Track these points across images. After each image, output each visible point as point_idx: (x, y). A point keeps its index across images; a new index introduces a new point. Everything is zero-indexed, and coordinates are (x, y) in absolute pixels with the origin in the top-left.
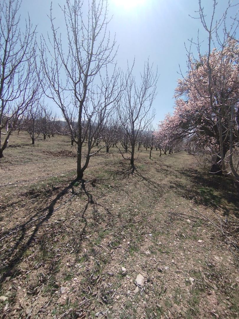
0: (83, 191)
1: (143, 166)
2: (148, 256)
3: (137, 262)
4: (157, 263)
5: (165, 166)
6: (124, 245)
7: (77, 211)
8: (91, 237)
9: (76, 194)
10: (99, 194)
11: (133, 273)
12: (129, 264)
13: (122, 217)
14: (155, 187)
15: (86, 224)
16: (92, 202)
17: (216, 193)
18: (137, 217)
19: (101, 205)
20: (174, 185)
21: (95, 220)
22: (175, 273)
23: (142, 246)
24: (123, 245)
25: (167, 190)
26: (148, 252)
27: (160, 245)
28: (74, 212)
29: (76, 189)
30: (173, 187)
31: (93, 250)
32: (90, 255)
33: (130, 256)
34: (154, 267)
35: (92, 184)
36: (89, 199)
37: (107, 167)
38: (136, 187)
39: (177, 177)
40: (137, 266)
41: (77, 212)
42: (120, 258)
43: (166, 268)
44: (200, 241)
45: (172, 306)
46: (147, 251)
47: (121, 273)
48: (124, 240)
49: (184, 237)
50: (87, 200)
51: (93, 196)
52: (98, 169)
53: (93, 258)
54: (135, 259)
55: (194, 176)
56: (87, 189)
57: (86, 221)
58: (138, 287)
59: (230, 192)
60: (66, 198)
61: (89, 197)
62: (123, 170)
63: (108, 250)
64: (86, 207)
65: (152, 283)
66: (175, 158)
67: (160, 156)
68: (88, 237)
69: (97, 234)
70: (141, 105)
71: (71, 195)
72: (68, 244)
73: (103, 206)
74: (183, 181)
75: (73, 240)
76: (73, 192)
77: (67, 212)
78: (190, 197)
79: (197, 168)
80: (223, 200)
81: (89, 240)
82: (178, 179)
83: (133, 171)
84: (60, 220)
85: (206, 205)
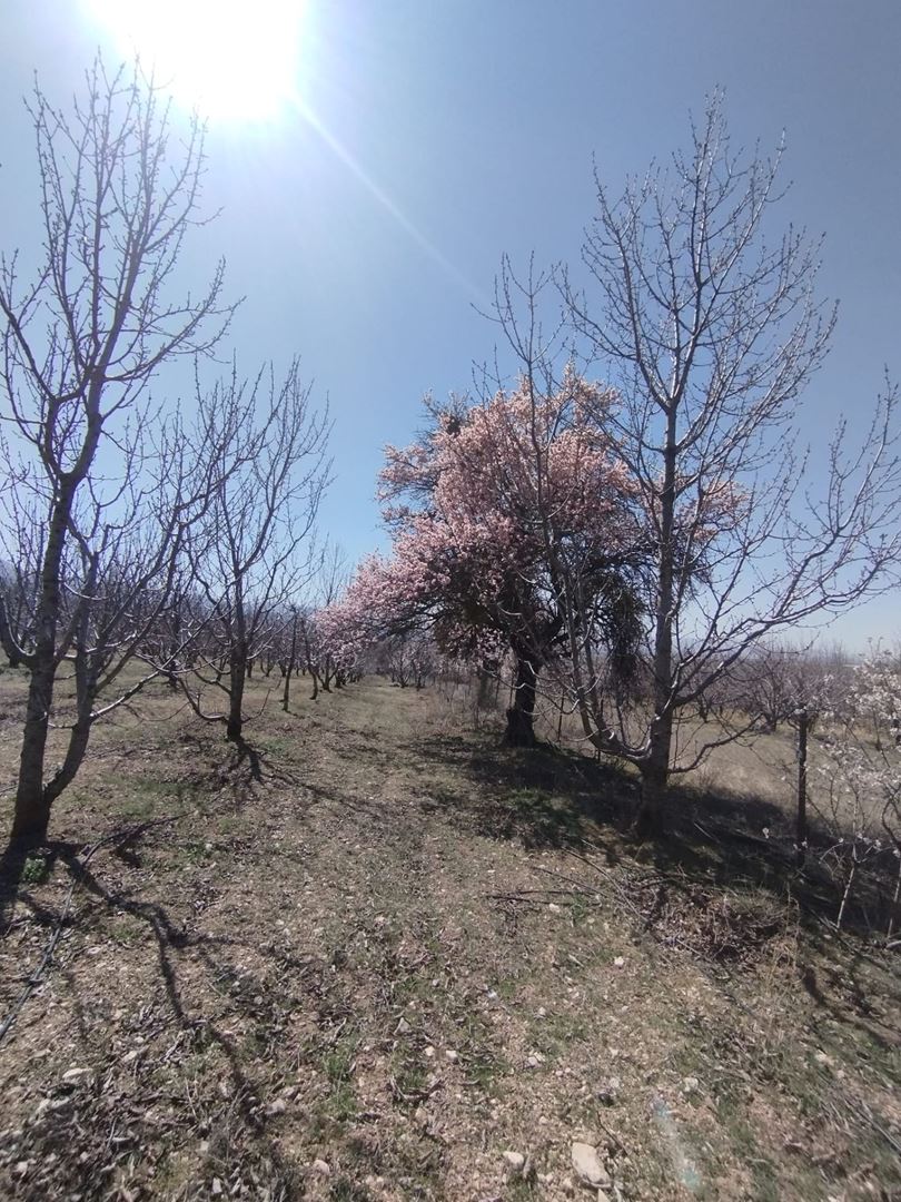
0: (97, 899)
1: (278, 742)
2: (547, 1069)
3: (531, 1107)
4: (584, 1082)
5: (357, 736)
6: (442, 1069)
7: (134, 1005)
8: (293, 1096)
9: (67, 922)
10: (185, 894)
11: (551, 1152)
12: (516, 1130)
13: (352, 962)
14: (376, 818)
15: (228, 1049)
16: (178, 940)
17: (557, 804)
18: (403, 942)
19: (232, 942)
20: (433, 801)
21: (253, 1015)
22: (647, 1088)
23: (501, 1045)
24: (439, 1071)
25: (420, 820)
26: (535, 1058)
27: (547, 1016)
28: (118, 1014)
29: (48, 897)
30: (433, 808)
31: (357, 1147)
32: (358, 1175)
33: (493, 1101)
34: (587, 1098)
35: (119, 853)
36: (156, 930)
37: (138, 766)
38: (312, 831)
39: (420, 771)
40: (543, 1120)
41: (134, 1008)
42: (469, 1127)
43: (615, 1082)
44: (619, 961)
45: (717, 1190)
46: (531, 1053)
47: (517, 1180)
48: (429, 1051)
49: (577, 965)
50: (149, 938)
51: (167, 907)
52: (99, 778)
53: (380, 1179)
54: (521, 1101)
55: (465, 760)
56: (106, 882)
57: (215, 1036)
58: (603, 1190)
59: (582, 794)
60: (19, 956)
61: (152, 921)
62: (214, 766)
63: (403, 1118)
64: (167, 971)
65: (624, 1154)
66: (365, 701)
67: (314, 698)
68: (279, 1104)
69: (314, 1073)
70: (271, 511)
71: (37, 934)
72: (217, 1182)
73: (244, 944)
74: (449, 779)
75: (222, 1148)
76: (44, 918)
77: (82, 1030)
78: (501, 831)
79: (456, 732)
80: (583, 820)
81: (300, 1116)
82: (427, 778)
83: (255, 766)
84: (66, 1090)
85: (556, 846)
